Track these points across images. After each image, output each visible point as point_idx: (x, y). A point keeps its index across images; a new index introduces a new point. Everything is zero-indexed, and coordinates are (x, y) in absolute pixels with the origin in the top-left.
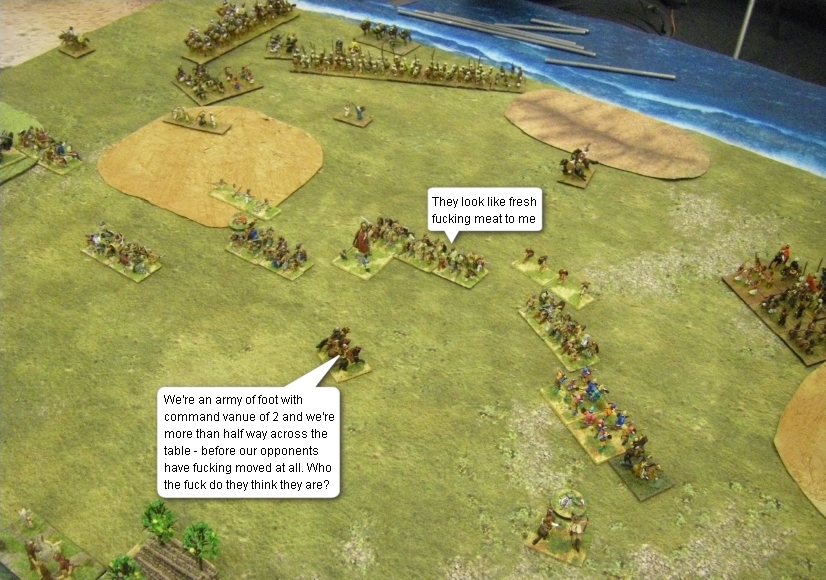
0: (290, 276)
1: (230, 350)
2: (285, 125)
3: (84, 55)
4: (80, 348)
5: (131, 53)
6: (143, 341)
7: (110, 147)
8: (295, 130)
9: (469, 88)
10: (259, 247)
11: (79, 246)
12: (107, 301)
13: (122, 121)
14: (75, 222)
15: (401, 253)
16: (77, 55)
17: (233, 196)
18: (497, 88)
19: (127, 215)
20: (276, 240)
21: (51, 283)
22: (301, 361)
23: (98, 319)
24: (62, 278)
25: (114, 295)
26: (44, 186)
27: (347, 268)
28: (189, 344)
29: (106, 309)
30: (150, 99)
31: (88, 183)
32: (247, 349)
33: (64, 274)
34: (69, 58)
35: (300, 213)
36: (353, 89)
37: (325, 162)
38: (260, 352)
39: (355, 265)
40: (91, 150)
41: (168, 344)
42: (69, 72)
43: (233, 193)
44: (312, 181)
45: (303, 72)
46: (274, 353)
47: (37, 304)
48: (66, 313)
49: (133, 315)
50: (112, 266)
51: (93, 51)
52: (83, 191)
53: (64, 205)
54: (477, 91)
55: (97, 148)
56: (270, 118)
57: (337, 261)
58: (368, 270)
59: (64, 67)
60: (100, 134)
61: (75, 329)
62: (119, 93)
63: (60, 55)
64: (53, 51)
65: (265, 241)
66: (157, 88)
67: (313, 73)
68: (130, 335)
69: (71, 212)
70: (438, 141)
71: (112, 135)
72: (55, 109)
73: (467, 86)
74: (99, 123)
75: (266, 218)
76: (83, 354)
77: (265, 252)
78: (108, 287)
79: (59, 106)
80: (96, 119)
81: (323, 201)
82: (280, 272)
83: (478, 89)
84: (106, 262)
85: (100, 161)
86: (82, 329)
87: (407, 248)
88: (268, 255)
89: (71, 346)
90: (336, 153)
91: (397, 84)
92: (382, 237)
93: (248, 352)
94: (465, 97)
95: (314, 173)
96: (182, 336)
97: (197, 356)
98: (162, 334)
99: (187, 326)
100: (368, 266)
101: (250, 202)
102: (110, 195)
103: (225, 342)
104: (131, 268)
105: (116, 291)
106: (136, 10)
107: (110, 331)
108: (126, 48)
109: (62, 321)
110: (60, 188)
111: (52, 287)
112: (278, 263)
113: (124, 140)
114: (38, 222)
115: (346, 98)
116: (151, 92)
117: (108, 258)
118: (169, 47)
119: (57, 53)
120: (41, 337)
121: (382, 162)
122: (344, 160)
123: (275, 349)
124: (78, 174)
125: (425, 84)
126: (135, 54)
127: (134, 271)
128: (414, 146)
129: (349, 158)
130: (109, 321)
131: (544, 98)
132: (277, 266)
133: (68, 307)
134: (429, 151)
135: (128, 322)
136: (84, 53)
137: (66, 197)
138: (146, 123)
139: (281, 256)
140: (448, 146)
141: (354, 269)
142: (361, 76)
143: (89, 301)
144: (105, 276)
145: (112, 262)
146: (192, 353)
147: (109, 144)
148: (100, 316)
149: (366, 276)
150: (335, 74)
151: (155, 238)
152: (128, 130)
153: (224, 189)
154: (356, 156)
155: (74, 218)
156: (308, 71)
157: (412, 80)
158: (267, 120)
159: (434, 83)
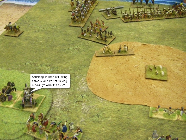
3: (20, 35)
5: (42, 29)
16: (17, 35)
34: (13, 38)
45: (130, 22)
51: (23, 32)
67: (135, 22)
108: (37, 28)
116: (73, 44)
118: (58, 23)
124: (85, 100)
126: (45, 29)
156: (132, 21)
157: (175, 17)
158: (145, 45)
159: (184, 16)
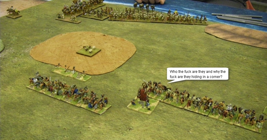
0: (99, 112)
1: (120, 130)
2: (113, 37)
3: (17, 18)
4: (32, 133)
5: (38, 16)
6: (69, 128)
7: (34, 47)
8: (119, 38)
9: (186, 24)
10: (80, 97)
11: (25, 85)
12: (44, 109)
13: (38, 38)
14: (21, 75)
15: (165, 99)
16: (14, 17)
17: (65, 72)
18: (197, 24)
19: (48, 71)
20: (89, 93)
21: (12, 103)
22: (162, 132)
23: (41, 118)
24: (18, 100)
25: (48, 106)
26: (5, 62)
27: (137, 109)
28: (96, 128)
29: (44, 113)
30: (50, 30)
31: (26, 60)
32: (130, 129)
33: (19, 98)
34: (11, 19)
35: (134, 68)
36: (138, 25)
37: (137, 49)
38: (138, 130)
39: (141, 108)
40: (25, 48)
41: (84, 129)
42: (12, 23)
43: (65, 70)
44: (134, 56)
45: (114, 20)
46: (147, 130)
47: (5, 113)
48: (21, 116)
49: (60, 115)
50: (44, 93)
51: (21, 16)
52: (24, 63)
53: (15, 69)
54: (189, 25)
55: (28, 47)
56: (106, 35)
57: (130, 106)
58: (149, 109)
59: (9, 21)
60: (29, 42)
61: (28, 124)
62: (35, 29)
63: (7, 18)
64: (4, 17)
65: (83, 94)
66: (51, 27)
67: (118, 21)
68: (60, 125)
69: (19, 71)
70: (183, 41)
71: (35, 43)
72: (7, 35)
73: (185, 23)
74: (28, 38)
75: (84, 80)
76: (35, 136)
77: (84, 100)
78: (44, 103)
79: (8, 33)
80: (26, 37)
81: (143, 63)
82: (93, 110)
83: (189, 24)
84: (41, 91)
85: (30, 52)
86: (32, 123)
87: (168, 96)
88: (85, 101)
89: (26, 132)
90: (140, 46)
91: (155, 23)
92: (153, 92)
93: (131, 131)
94: (186, 27)
95: (134, 53)
96: (91, 124)
97: (103, 134)
98: (79, 124)
99: (92, 119)
100: (149, 107)
101: (74, 73)
102: (37, 64)
103: (116, 126)
104: (56, 93)
105: (48, 104)
106: (37, 4)
107: (49, 124)
108: (35, 15)
109: (20, 120)
110: (13, 62)
111: (12, 105)
112: (92, 105)
113: (40, 44)
114: (2, 76)
115: (136, 28)
116: (49, 28)
117: (42, 89)
118: (54, 15)
119: (5, 17)
120: (8, 129)
121: (163, 49)
122: (145, 48)
123: (146, 128)
124: (20, 56)
125: (167, 23)
126: (40, 17)
127: (58, 94)
128: (174, 43)
129: (147, 47)
130: (47, 119)
131: (217, 26)
132: (91, 107)
133: (23, 113)
134: (181, 44)
135: (58, 119)
136: (17, 17)
137: (16, 66)
138: (49, 38)
139: (94, 101)
140: (187, 42)
141: (141, 109)
142: (139, 21)
143: (34, 110)
144: (41, 98)
145: (44, 91)
146: (99, 133)
147: (34, 45)
148: (42, 117)
149: (149, 112)
150: (128, 20)
151: (64, 80)
152: (42, 41)
153: (60, 69)
154: (150, 46)
155: (21, 73)
156: (116, 20)
157: (161, 22)
158: (104, 35)
159: (171, 22)
